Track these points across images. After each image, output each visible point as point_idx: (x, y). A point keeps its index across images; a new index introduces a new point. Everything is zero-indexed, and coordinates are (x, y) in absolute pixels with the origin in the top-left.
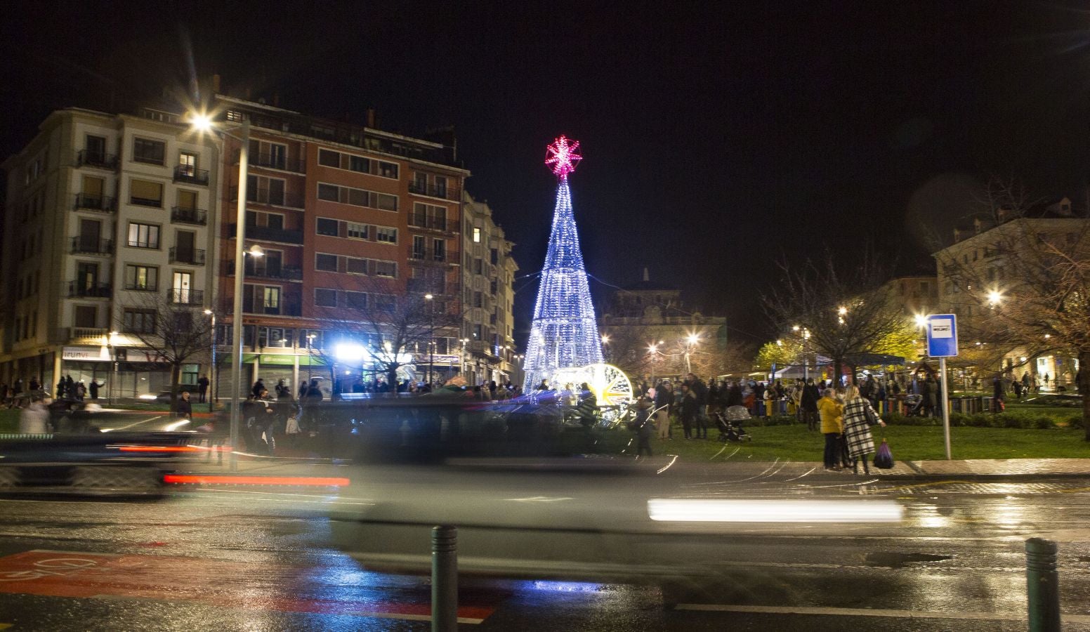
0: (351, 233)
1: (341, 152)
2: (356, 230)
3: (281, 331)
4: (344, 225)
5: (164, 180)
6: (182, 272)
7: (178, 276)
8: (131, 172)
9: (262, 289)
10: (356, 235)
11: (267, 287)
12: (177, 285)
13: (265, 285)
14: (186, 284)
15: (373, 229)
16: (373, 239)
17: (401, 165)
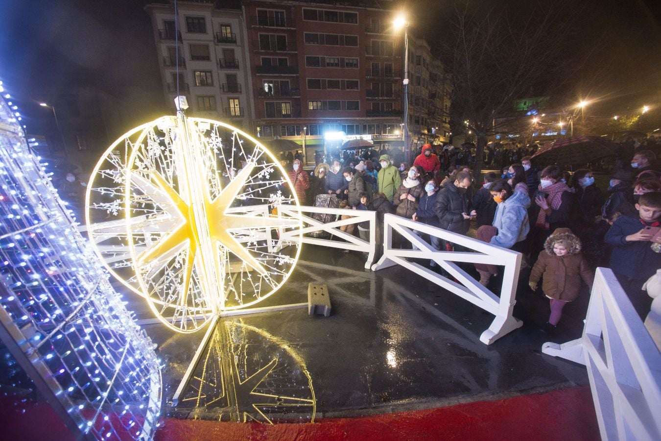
0: (328, 64)
1: (318, 9)
2: (332, 61)
3: (294, 127)
4: (323, 59)
5: (208, 43)
6: (234, 99)
7: (231, 101)
8: (189, 40)
9: (280, 104)
10: (332, 65)
11: (283, 103)
12: (232, 105)
13: (281, 101)
14: (237, 105)
15: (343, 60)
16: (343, 66)
17: (359, 13)
